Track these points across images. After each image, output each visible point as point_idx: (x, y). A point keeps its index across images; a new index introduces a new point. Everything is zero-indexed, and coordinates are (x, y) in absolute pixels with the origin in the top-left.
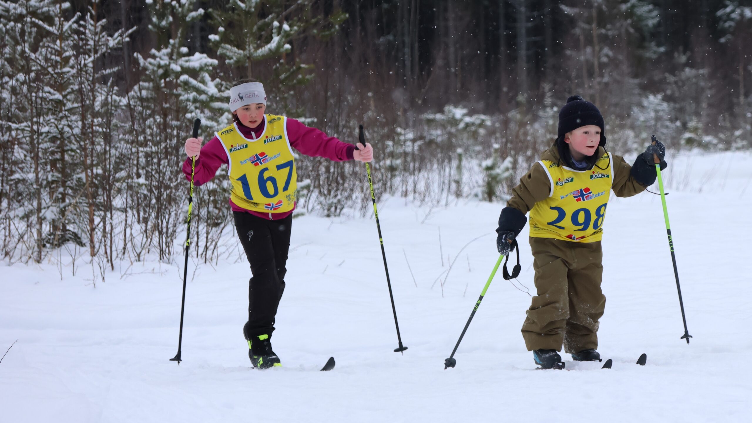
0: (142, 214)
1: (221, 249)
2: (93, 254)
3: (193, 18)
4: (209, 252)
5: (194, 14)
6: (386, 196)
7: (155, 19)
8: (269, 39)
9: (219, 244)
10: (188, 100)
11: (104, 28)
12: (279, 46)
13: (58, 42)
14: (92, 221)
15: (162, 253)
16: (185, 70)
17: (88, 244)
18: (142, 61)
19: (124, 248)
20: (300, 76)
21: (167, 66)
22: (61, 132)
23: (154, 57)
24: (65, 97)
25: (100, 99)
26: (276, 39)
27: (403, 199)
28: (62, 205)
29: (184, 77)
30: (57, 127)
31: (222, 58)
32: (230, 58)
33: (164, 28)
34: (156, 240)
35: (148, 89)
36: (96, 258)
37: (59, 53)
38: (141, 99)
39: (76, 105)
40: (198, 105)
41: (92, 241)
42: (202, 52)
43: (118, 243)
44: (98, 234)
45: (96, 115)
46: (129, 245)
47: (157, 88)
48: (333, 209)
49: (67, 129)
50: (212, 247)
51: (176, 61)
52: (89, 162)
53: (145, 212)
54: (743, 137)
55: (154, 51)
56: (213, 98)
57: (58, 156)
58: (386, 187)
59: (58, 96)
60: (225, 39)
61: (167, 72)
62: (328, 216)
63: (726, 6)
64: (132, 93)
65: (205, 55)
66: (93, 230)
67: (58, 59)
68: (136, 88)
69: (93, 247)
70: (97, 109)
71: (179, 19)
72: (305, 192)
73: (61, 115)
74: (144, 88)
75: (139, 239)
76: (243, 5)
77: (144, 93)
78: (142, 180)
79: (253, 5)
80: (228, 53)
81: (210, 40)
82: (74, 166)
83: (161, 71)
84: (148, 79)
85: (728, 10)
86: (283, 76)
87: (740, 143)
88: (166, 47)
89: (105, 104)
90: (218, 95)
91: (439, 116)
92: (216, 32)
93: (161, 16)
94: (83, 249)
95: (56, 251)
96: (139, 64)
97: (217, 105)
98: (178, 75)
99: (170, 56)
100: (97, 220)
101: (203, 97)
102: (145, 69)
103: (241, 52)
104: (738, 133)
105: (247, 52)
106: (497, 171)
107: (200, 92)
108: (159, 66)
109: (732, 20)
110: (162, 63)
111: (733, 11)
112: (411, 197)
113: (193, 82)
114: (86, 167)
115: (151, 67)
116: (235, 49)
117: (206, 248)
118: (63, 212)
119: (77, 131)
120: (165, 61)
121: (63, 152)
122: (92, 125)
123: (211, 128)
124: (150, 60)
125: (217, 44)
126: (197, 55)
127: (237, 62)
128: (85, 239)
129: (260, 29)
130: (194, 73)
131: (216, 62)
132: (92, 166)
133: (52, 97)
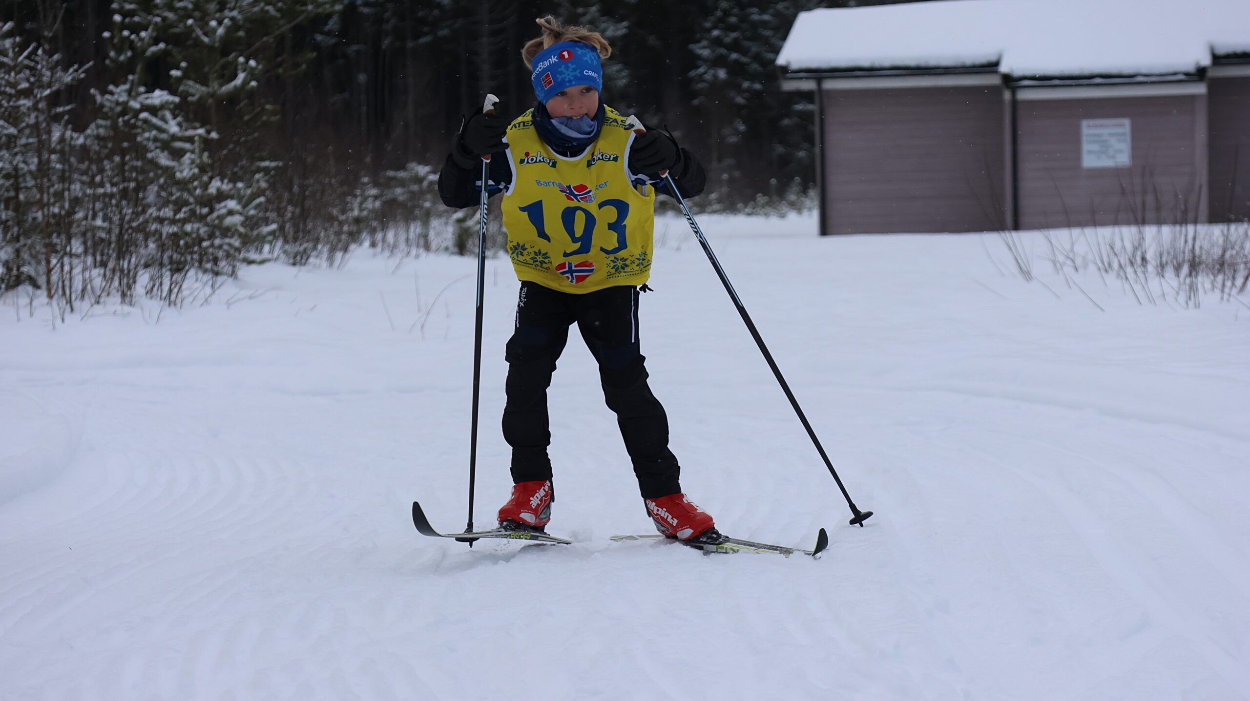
0: (98, 258)
1: (185, 293)
2: (50, 296)
3: (154, 54)
4: (173, 297)
5: (153, 49)
6: (353, 247)
7: (112, 54)
8: (234, 76)
9: (184, 287)
10: (148, 139)
11: (57, 63)
12: (245, 82)
13: (13, 74)
14: (48, 262)
15: (124, 295)
16: (145, 108)
17: (44, 286)
18: (99, 98)
19: (84, 290)
20: (265, 118)
21: (125, 104)
22: (16, 169)
23: (112, 93)
24: (19, 131)
25: (56, 135)
26: (241, 76)
27: (371, 250)
28: (17, 245)
29: (144, 115)
30: (11, 163)
31: (184, 96)
32: (193, 95)
33: (122, 63)
34: (116, 283)
35: (106, 127)
36: (54, 302)
37: (13, 85)
38: (98, 137)
39: (31, 140)
40: (158, 144)
41: (48, 282)
42: (162, 89)
43: (78, 284)
44: (54, 277)
45: (53, 151)
46: (89, 287)
47: (114, 127)
48: (298, 258)
49: (21, 165)
50: (176, 290)
51: (135, 98)
52: (45, 200)
53: (102, 255)
54: (719, 201)
55: (111, 87)
56: (174, 138)
57: (12, 194)
58: (354, 237)
59: (12, 130)
60: (186, 75)
61: (126, 109)
62: (294, 264)
63: (698, 67)
64: (89, 131)
65: (165, 93)
66: (49, 271)
67: (13, 91)
68: (93, 126)
69: (49, 290)
70: (53, 145)
71: (138, 53)
72: (270, 238)
73: (16, 150)
74: (101, 126)
75: (98, 282)
76: (206, 40)
77: (102, 131)
78: (99, 222)
79: (217, 39)
80: (191, 90)
81: (171, 77)
82: (29, 204)
83: (119, 109)
84: (105, 117)
85: (701, 70)
86: (246, 118)
87: (716, 207)
88: (125, 83)
89: (62, 140)
90: (180, 134)
91: (401, 174)
92: (178, 68)
93: (120, 51)
94: (39, 292)
95: (10, 294)
96: (95, 101)
97: (178, 144)
98: (137, 113)
99: (129, 92)
100: (54, 261)
101: (164, 136)
102: (102, 106)
103: (204, 89)
104: (713, 196)
105: (210, 90)
106: (470, 223)
107: (161, 130)
108: (118, 103)
109: (704, 81)
110: (121, 100)
111: (705, 73)
112: (379, 248)
113: (155, 120)
114: (41, 205)
115: (108, 104)
116: (198, 86)
117: (170, 291)
118: (18, 252)
119: (33, 167)
120: (123, 98)
121: (17, 189)
122: (49, 161)
123: (173, 168)
124: (108, 96)
125: (179, 80)
126: (157, 92)
127: (200, 99)
128: (42, 281)
129: (224, 67)
130: (154, 110)
131: (177, 99)
132: (48, 205)
133: (6, 132)
